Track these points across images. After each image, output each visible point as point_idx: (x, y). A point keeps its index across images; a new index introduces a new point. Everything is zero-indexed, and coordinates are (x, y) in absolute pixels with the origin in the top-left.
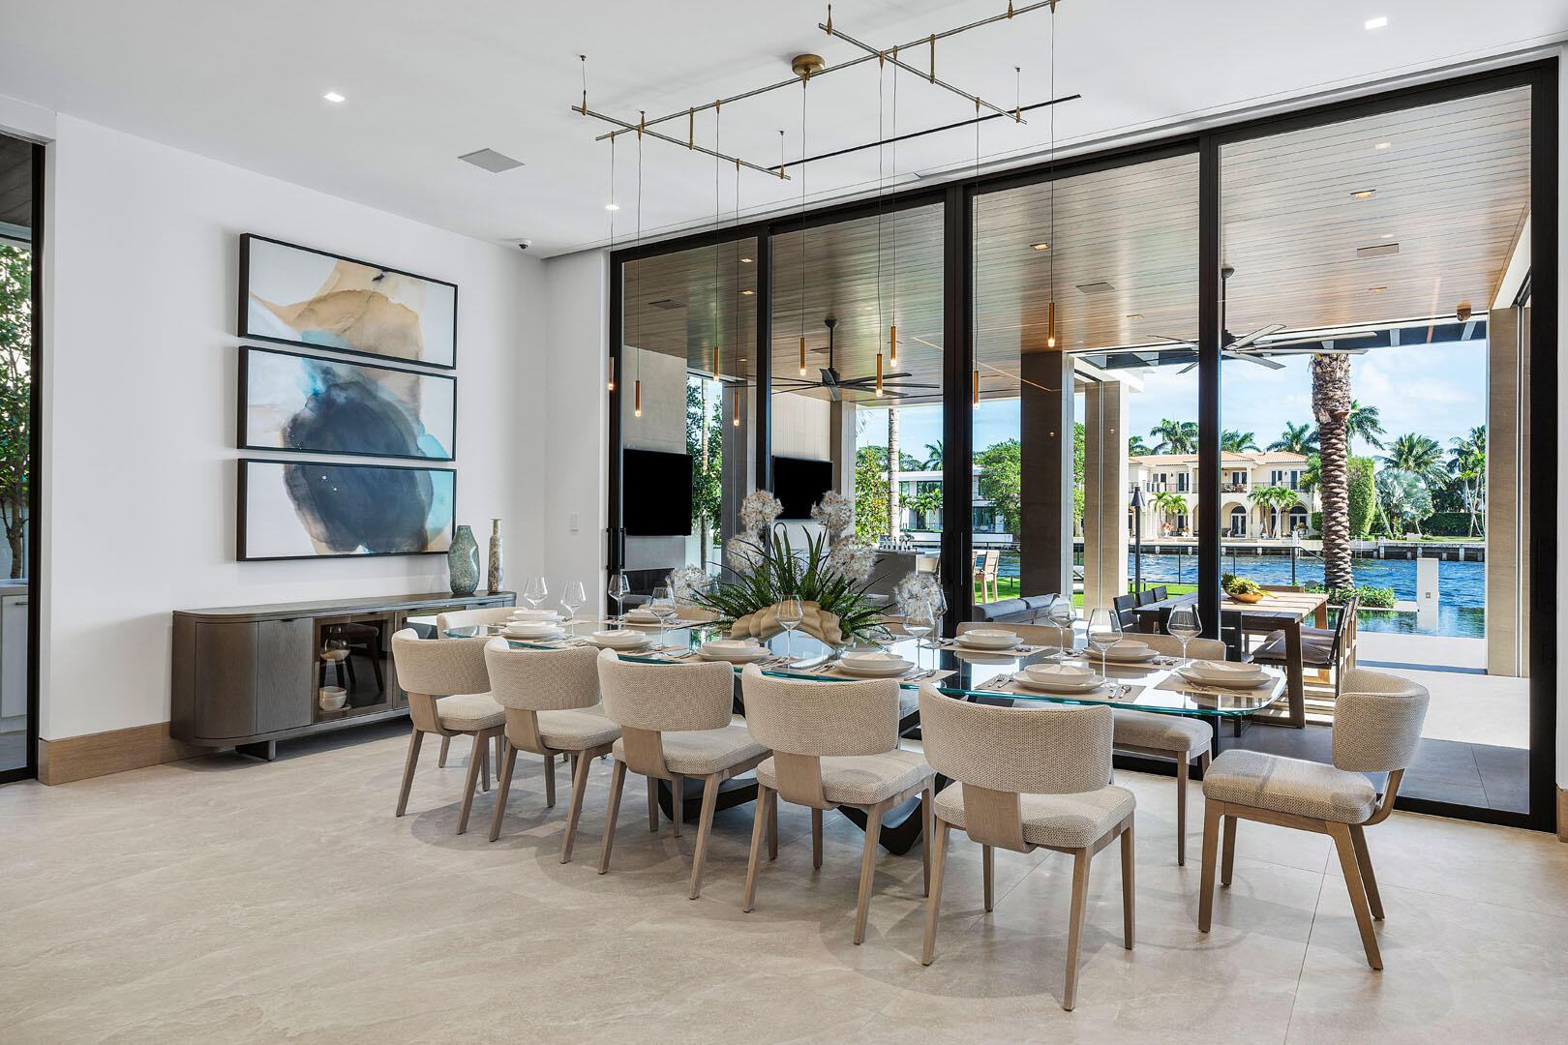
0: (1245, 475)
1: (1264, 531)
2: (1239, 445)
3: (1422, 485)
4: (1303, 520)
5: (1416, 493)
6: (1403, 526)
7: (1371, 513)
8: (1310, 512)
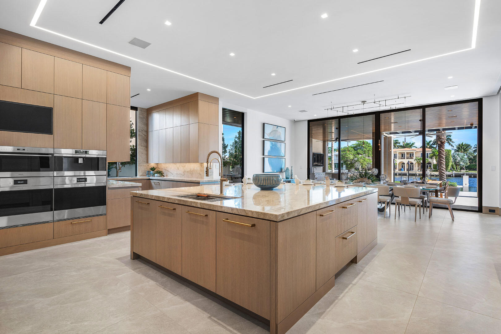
0: (413, 154)
1: (419, 169)
2: (411, 146)
3: (466, 157)
4: (430, 166)
5: (464, 159)
6: (460, 168)
7: (450, 164)
8: (432, 164)
